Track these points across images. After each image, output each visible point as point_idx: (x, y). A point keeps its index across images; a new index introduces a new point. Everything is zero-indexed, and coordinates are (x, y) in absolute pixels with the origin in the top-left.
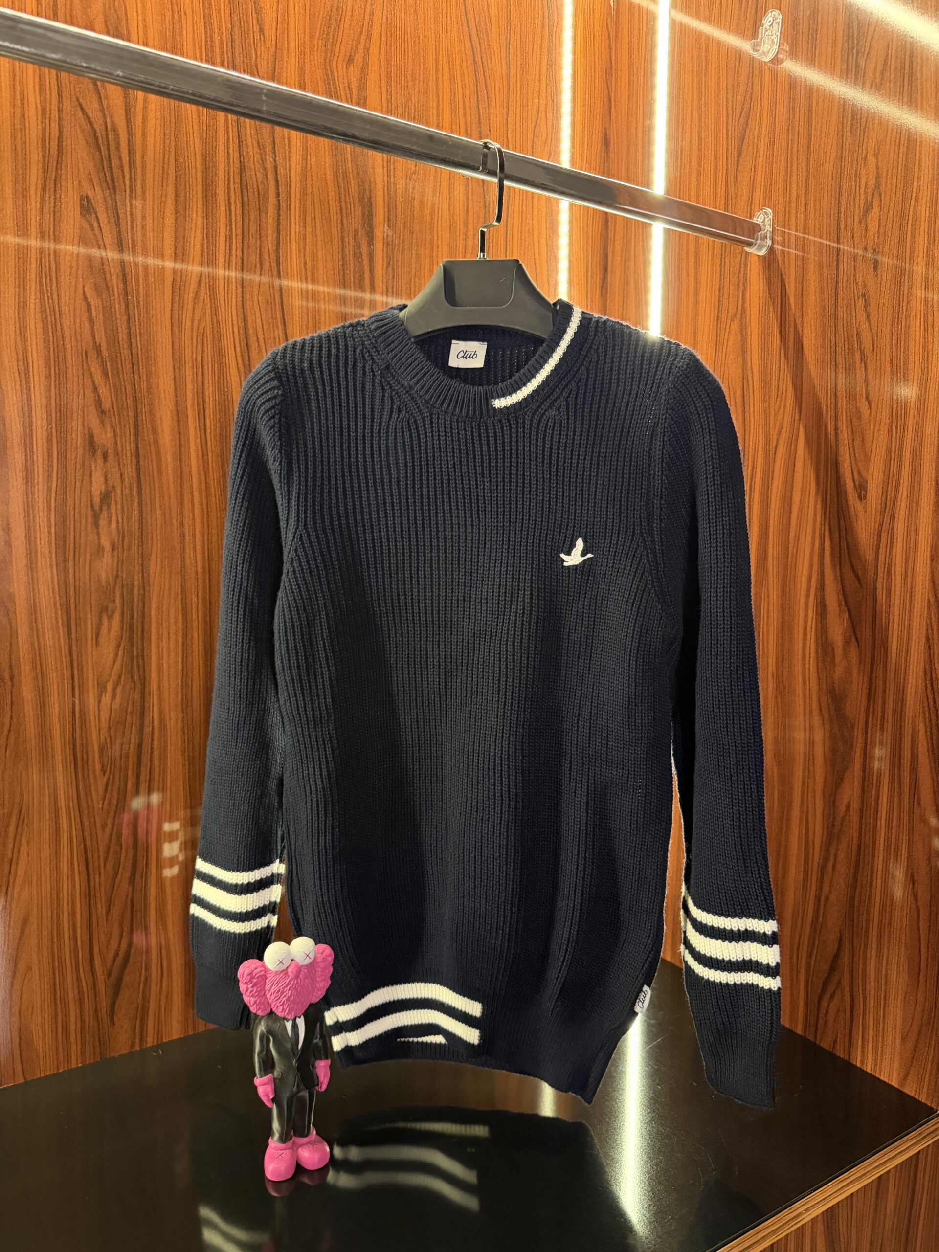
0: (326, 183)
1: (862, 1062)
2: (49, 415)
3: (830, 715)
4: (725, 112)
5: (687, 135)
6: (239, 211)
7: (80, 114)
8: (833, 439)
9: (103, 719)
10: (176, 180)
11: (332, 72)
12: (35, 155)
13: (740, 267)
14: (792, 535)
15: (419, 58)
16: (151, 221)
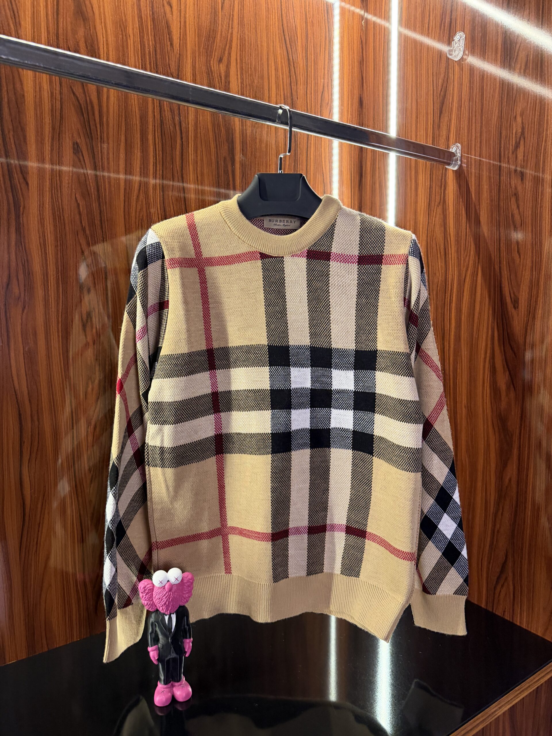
0: (208, 131)
1: (520, 623)
2: (57, 268)
3: (499, 428)
4: (432, 88)
5: (410, 101)
6: (160, 148)
7: (72, 95)
8: (499, 274)
9: (89, 441)
10: (126, 132)
11: (210, 67)
12: (47, 120)
13: (442, 176)
14: (475, 328)
15: (258, 59)
16: (112, 156)
